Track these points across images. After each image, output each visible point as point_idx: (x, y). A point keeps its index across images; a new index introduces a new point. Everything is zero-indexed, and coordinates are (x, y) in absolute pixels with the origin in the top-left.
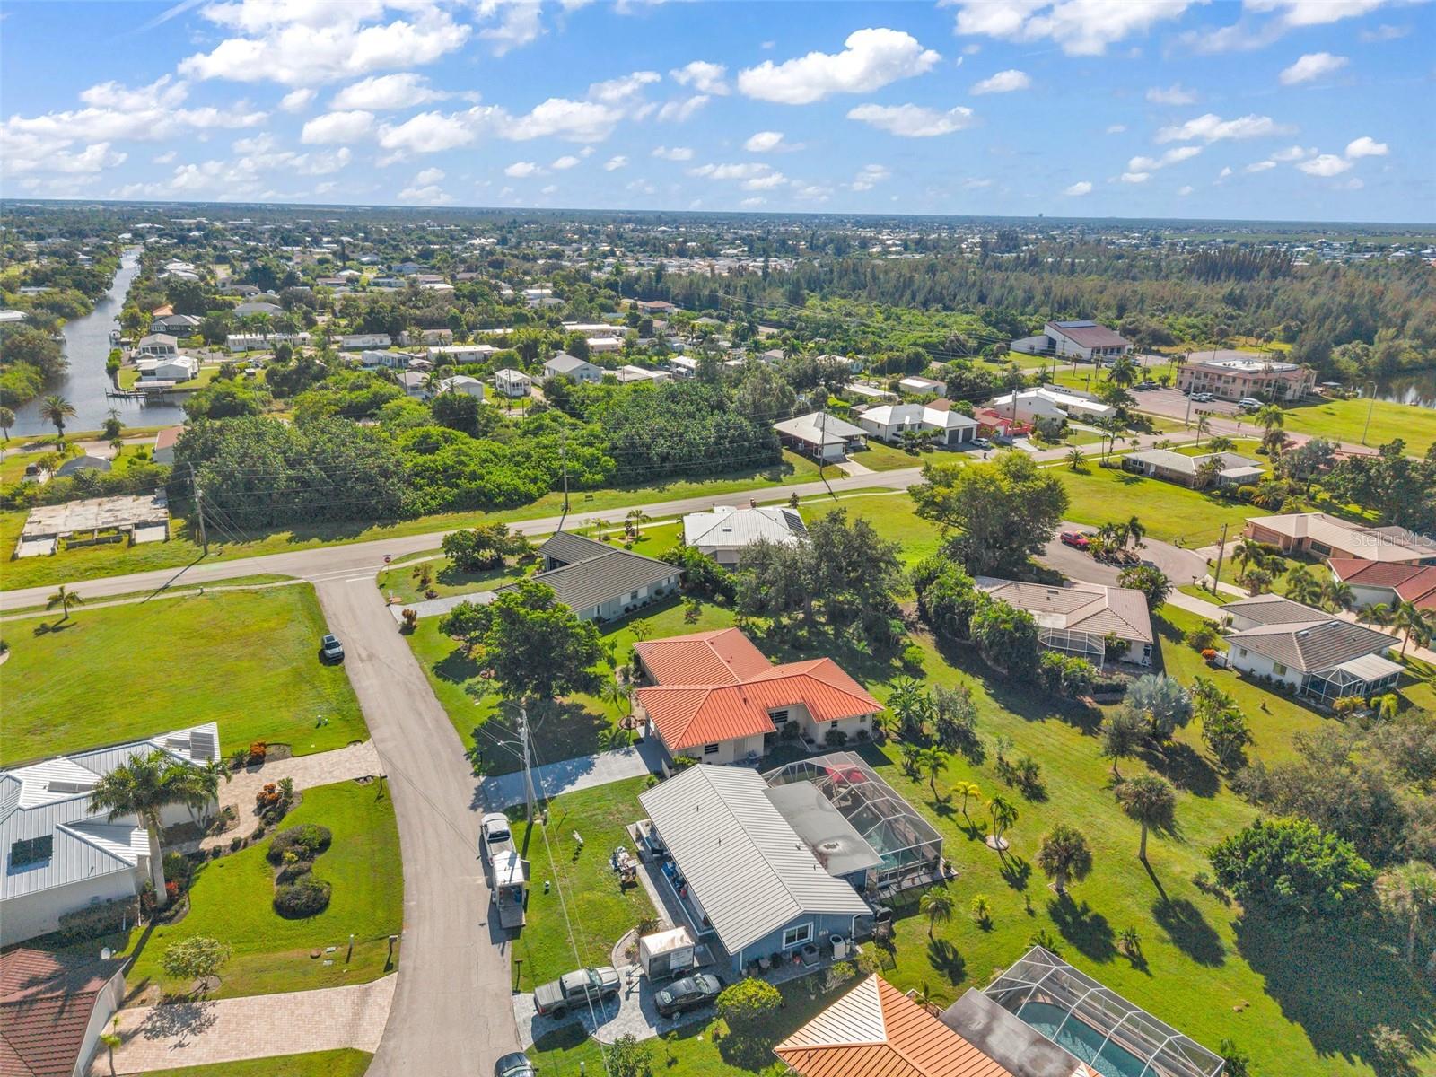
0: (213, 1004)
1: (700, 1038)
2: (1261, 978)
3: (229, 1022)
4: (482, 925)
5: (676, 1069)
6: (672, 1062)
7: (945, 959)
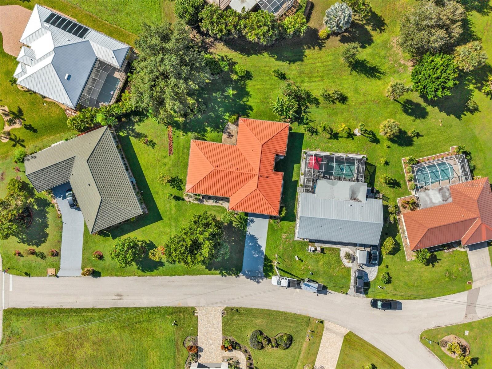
0: (316, 366)
1: (384, 257)
2: (436, 108)
3: (324, 363)
4: (317, 295)
5: (389, 267)
6: (387, 267)
7: (392, 183)
